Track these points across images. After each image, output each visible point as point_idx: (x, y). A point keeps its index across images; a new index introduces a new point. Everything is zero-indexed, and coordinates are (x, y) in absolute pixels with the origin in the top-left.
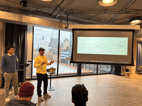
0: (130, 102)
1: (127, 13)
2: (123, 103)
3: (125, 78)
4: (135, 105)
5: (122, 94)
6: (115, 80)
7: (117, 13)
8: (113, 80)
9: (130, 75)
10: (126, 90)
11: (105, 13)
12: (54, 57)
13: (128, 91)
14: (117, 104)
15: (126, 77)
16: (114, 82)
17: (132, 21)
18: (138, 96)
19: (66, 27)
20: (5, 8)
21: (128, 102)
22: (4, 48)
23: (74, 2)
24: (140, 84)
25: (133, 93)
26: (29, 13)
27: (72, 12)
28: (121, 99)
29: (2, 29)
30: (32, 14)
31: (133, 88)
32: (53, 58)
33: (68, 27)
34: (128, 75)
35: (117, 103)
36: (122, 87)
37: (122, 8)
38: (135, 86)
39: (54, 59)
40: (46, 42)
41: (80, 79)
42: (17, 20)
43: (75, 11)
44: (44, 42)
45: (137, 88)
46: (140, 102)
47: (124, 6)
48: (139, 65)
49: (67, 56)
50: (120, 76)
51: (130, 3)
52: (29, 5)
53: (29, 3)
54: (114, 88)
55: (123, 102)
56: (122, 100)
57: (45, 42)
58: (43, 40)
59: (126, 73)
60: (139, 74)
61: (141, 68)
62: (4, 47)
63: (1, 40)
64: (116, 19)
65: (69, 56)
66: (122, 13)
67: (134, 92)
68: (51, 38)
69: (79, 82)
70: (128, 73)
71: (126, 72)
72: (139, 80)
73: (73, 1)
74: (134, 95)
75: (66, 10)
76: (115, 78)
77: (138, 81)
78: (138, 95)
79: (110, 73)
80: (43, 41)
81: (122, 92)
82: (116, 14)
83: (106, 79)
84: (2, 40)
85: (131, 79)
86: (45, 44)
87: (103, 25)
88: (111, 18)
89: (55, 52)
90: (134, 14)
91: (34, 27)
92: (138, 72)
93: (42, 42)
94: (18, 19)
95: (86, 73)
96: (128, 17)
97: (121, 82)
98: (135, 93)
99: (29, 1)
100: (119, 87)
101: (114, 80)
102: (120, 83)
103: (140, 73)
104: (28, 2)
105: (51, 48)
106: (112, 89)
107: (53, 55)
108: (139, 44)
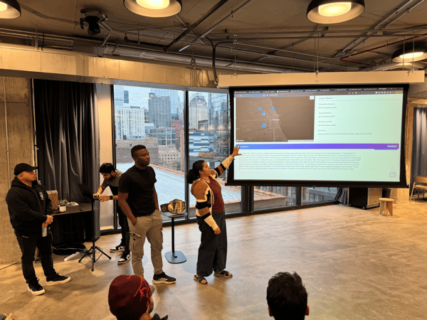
0: (396, 289)
1: (385, 34)
2: (377, 292)
3: (380, 217)
4: (410, 295)
5: (373, 264)
6: (351, 224)
7: (358, 37)
8: (346, 225)
9: (394, 205)
10: (383, 254)
11: (323, 36)
12: (164, 153)
13: (390, 255)
14: (362, 294)
15: (383, 212)
16: (349, 230)
17: (402, 53)
18: (417, 271)
19: (209, 81)
20: (31, 34)
21: (390, 288)
22: (36, 149)
23: (234, 14)
24: (423, 233)
25: (404, 261)
26: (102, 44)
27: (228, 38)
28: (371, 281)
29: (25, 95)
30: (109, 45)
31: (403, 247)
32: (161, 157)
33: (217, 82)
34: (387, 206)
35: (360, 292)
36: (373, 243)
37: (371, 23)
38: (409, 240)
39: (164, 160)
40: (137, 109)
41: (250, 223)
42: (73, 73)
43: (236, 34)
44: (131, 109)
45: (414, 246)
46: (423, 288)
47: (379, 18)
48: (419, 174)
49: (202, 150)
50: (366, 209)
51: (397, 9)
52: (103, 25)
53: (104, 20)
54: (351, 249)
55: (377, 289)
56: (373, 284)
57: (132, 107)
58: (127, 101)
59: (383, 202)
60: (418, 200)
61: (425, 184)
62: (35, 146)
63: (26, 127)
64: (354, 51)
65: (207, 150)
66: (372, 36)
67: (405, 258)
68: (152, 96)
69: (249, 232)
70: (387, 202)
71: (383, 197)
72: (420, 219)
73: (232, 12)
74: (408, 266)
75: (209, 34)
76: (351, 216)
77: (416, 224)
78: (418, 266)
79: (336, 203)
80: (126, 105)
81: (373, 260)
82: (354, 38)
83: (325, 219)
84: (30, 126)
85: (397, 217)
86: (133, 115)
87: (317, 74)
88: (341, 48)
89: (166, 139)
90: (407, 37)
91: (115, 86)
92: (416, 196)
93: (124, 109)
94: (77, 69)
95: (262, 201)
96: (388, 45)
97: (368, 227)
98: (408, 262)
99: (104, 16)
100: (364, 244)
101: (348, 225)
102: (367, 232)
103: (421, 196)
104: (102, 17)
105: (152, 125)
106: (343, 250)
107: (160, 146)
108: (421, 112)
